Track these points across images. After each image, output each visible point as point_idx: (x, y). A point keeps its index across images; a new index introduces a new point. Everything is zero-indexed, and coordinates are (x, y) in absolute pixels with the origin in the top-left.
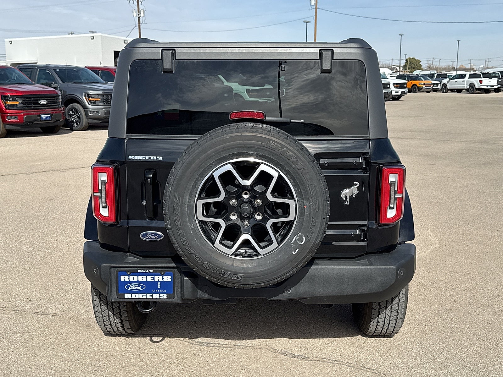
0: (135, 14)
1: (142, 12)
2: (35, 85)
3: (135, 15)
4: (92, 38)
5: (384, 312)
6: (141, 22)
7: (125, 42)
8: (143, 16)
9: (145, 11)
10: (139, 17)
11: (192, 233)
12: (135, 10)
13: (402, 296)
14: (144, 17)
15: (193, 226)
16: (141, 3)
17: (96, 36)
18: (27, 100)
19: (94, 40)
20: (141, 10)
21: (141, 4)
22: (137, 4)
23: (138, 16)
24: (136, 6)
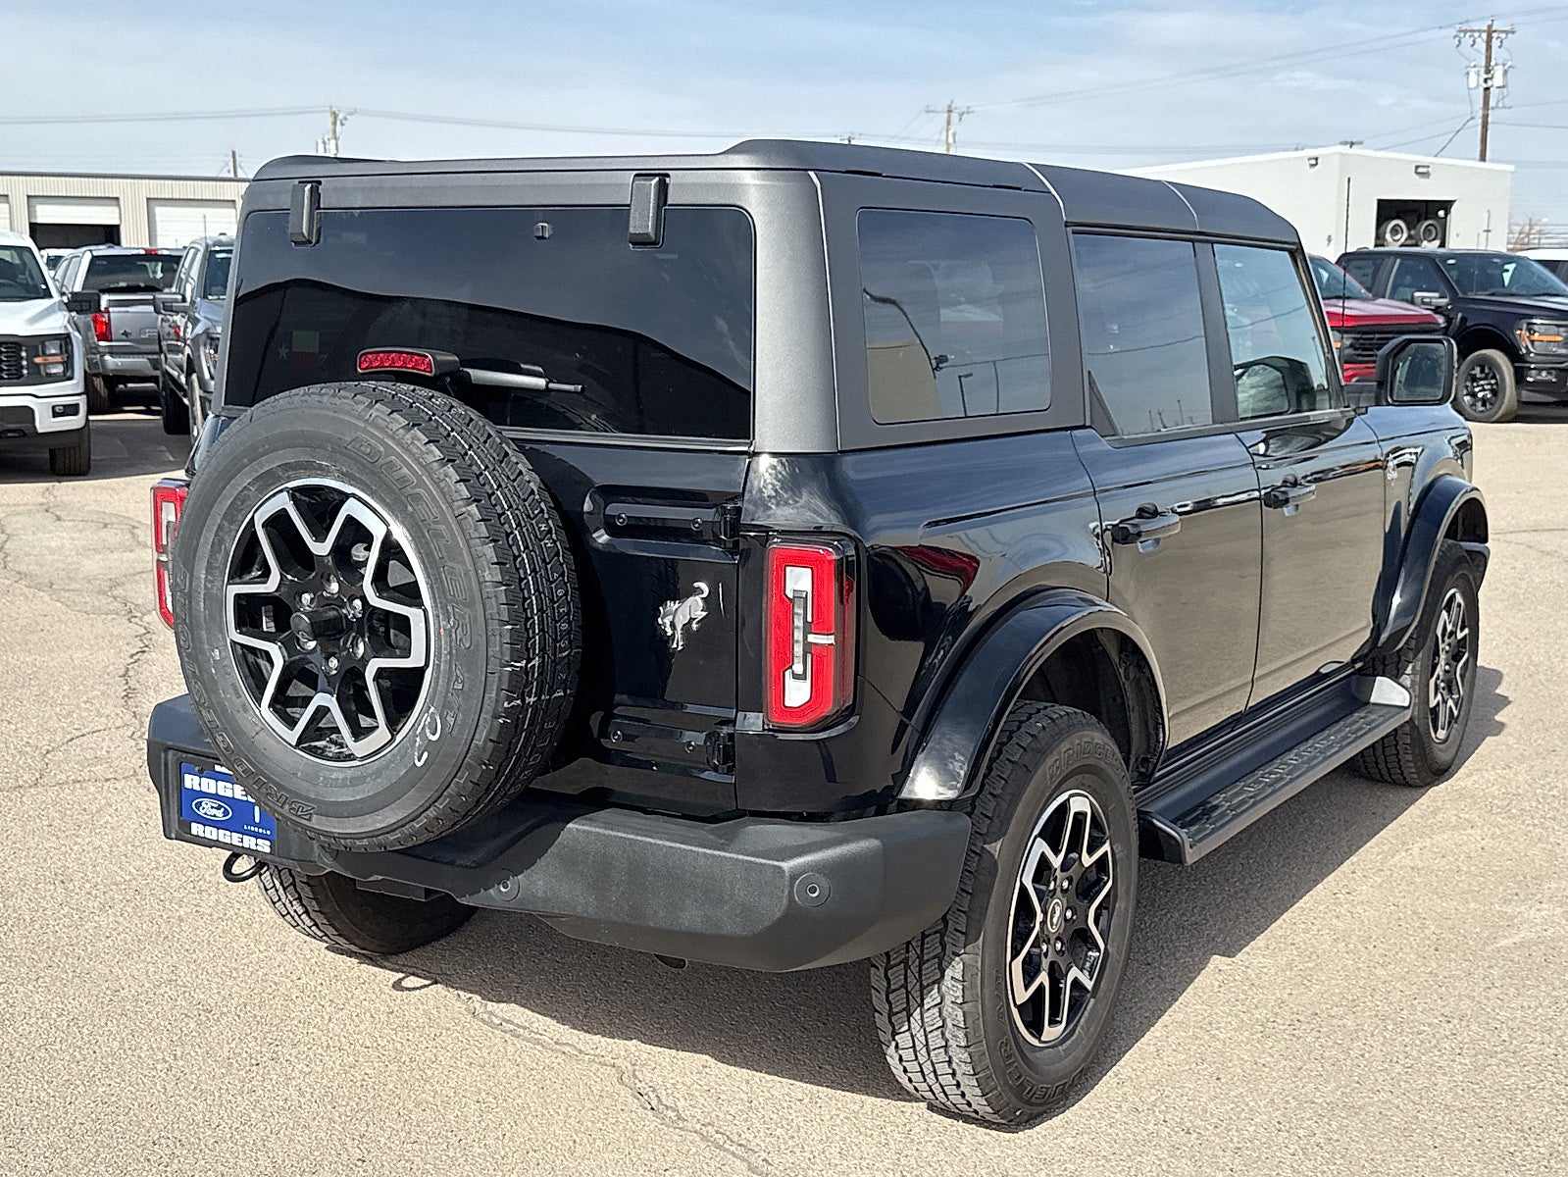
0: (1473, 81)
1: (1498, 73)
2: (1377, 302)
3: (1473, 83)
4: (1313, 162)
5: (906, 1028)
6: (1492, 103)
7: (1420, 170)
8: (1501, 84)
9: (1510, 67)
10: (1486, 89)
11: (213, 671)
12: (1475, 66)
13: (950, 986)
14: (1504, 87)
15: (218, 653)
16: (1501, 42)
17: (1325, 156)
18: (1364, 339)
19: (1317, 167)
20: (1496, 65)
21: (1500, 47)
22: (1484, 45)
23: (1485, 86)
24: (1480, 53)
